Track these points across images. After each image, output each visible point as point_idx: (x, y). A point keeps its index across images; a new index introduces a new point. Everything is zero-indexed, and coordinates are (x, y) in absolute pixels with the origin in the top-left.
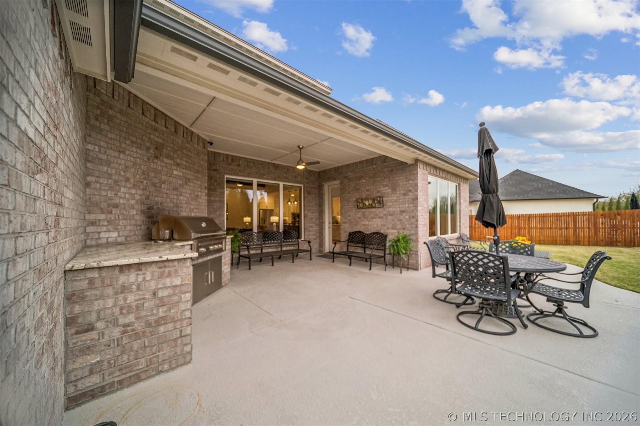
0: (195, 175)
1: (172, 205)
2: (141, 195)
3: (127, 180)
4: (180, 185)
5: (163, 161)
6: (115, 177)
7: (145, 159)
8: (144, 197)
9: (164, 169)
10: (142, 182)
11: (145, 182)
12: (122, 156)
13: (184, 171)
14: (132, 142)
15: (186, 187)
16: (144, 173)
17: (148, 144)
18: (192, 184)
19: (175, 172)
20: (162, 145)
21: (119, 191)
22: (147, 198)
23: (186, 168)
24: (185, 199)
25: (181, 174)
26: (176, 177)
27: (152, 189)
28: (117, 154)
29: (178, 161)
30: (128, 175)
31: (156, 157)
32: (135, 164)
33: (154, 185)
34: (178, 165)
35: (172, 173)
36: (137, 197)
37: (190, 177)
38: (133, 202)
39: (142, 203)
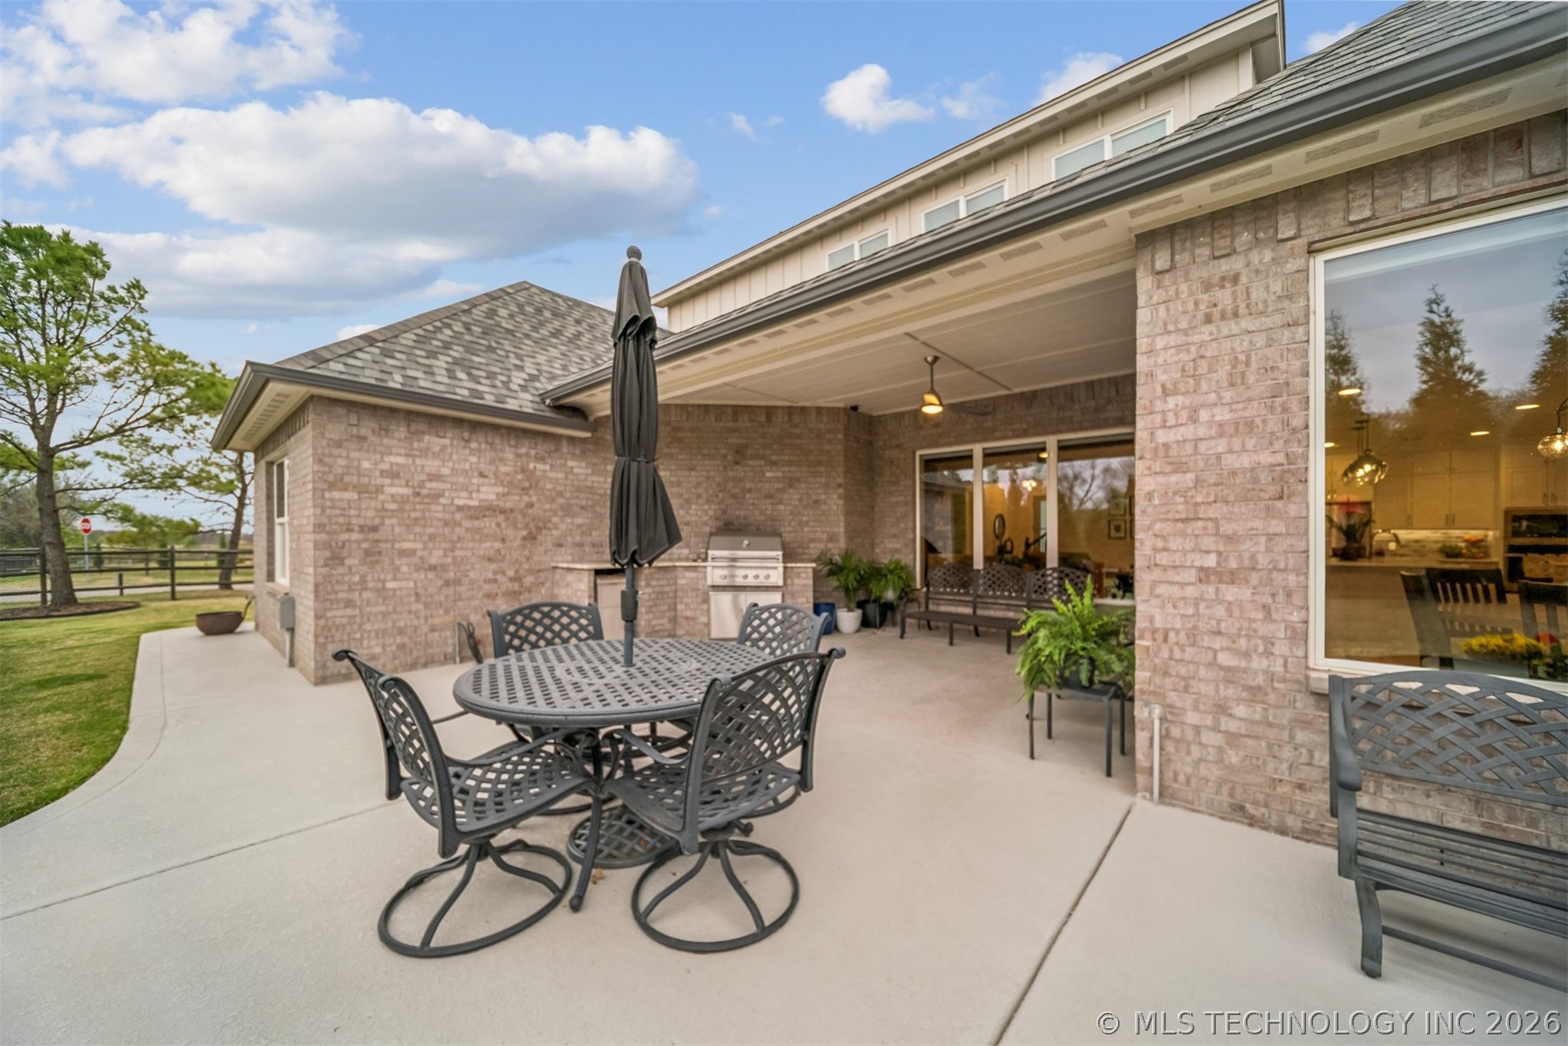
0: (812, 469)
1: (763, 518)
2: (715, 510)
3: (699, 496)
4: (778, 490)
5: (747, 465)
6: (686, 496)
7: (721, 468)
8: (719, 512)
9: (749, 474)
10: (717, 496)
11: (720, 495)
12: (693, 473)
13: (787, 469)
14: (704, 455)
15: (792, 491)
16: (719, 485)
17: (725, 451)
18: (803, 486)
19: (768, 474)
20: (746, 446)
21: (690, 508)
22: (724, 512)
23: (790, 463)
24: (789, 508)
25: (780, 474)
26: (769, 480)
27: (730, 501)
28: (687, 473)
29: (774, 458)
30: (700, 491)
31: (737, 463)
32: (708, 477)
33: (734, 496)
34: (774, 463)
35: (764, 475)
36: (711, 513)
37: (799, 475)
38: (705, 518)
39: (717, 519)
